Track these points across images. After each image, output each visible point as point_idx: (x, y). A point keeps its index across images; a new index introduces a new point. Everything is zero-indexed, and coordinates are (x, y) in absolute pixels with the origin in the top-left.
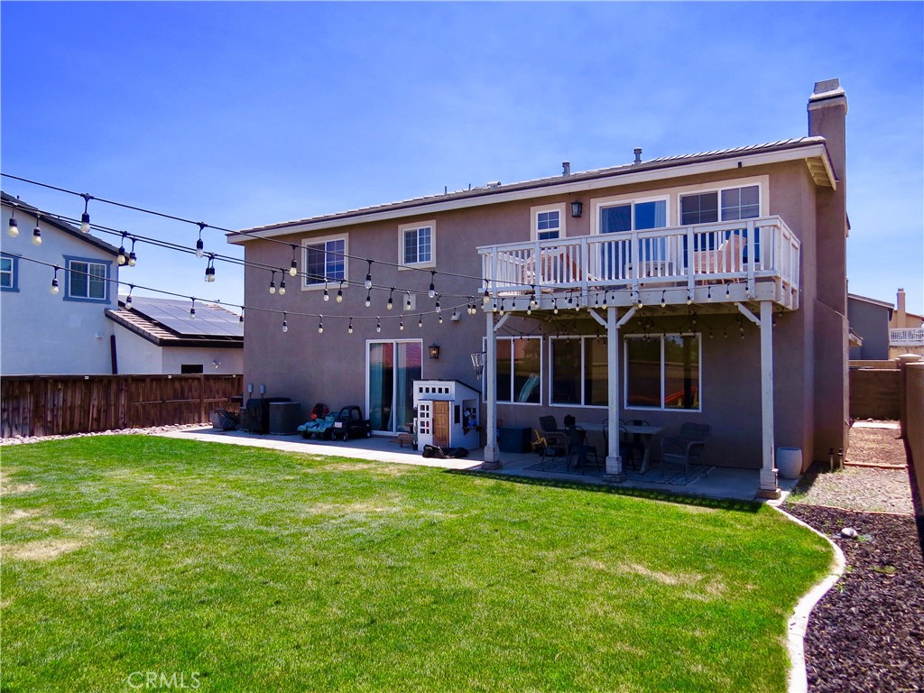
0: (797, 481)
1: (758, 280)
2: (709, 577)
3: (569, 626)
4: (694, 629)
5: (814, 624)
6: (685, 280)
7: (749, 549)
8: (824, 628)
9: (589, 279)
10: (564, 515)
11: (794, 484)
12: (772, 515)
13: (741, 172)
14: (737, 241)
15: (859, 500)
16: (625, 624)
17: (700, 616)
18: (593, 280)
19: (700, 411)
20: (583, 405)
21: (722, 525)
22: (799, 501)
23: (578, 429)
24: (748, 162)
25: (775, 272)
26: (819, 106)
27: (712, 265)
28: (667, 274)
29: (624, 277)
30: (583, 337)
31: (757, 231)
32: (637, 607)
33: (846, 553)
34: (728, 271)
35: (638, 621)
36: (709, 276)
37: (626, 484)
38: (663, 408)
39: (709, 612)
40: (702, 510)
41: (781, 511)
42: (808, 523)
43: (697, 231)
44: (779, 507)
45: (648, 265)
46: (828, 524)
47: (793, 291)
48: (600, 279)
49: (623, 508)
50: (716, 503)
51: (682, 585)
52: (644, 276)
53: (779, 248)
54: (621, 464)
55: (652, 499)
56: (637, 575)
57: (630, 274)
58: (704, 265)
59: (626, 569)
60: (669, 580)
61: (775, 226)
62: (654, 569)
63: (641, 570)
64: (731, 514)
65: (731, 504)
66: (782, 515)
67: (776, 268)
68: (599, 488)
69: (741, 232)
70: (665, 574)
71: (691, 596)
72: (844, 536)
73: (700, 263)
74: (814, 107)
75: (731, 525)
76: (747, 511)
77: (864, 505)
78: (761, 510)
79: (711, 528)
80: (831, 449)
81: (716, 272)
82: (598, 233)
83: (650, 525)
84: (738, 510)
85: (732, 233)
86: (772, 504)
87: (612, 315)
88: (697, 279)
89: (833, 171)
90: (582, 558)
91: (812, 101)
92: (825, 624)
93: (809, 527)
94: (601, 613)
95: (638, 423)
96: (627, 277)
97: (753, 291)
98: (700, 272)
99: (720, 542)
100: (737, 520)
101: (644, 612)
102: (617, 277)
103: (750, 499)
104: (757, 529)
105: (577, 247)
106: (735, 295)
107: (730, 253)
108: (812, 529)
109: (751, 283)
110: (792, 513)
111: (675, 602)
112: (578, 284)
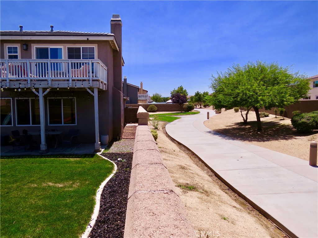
0: (107, 145)
1: (93, 80)
2: (74, 182)
3: (20, 210)
4: (67, 200)
5: (105, 189)
6: (68, 79)
7: (89, 170)
8: (107, 190)
9: (31, 76)
10: (21, 169)
11: (106, 147)
12: (98, 158)
13: (88, 42)
14: (86, 66)
15: (124, 149)
16: (43, 204)
17: (69, 195)
18: (32, 77)
19: (76, 124)
20: (31, 125)
21: (81, 164)
22: (107, 152)
23: (28, 134)
24: (91, 38)
25: (98, 78)
26: (114, 23)
27: (78, 74)
28: (62, 77)
29: (45, 76)
30: (30, 99)
31: (93, 64)
32: (47, 197)
33: (118, 166)
34: (83, 77)
35: (47, 202)
36: (76, 78)
37: (48, 154)
38: (63, 124)
39: (73, 194)
40: (75, 159)
41: (101, 156)
42: (108, 158)
43: (72, 62)
44: (101, 155)
45: (54, 72)
46: (114, 158)
47: (105, 84)
48: (35, 77)
49: (46, 163)
50: (80, 156)
51: (65, 186)
52: (53, 77)
53: (100, 70)
54: (46, 146)
55: (58, 158)
56: (49, 186)
57: (48, 75)
58: (75, 74)
59: (45, 185)
60: (60, 186)
61: (98, 63)
62: (56, 183)
63: (51, 184)
64: (85, 159)
65: (85, 156)
66: (101, 157)
67: (99, 77)
68: (37, 156)
69: (87, 63)
70: (59, 184)
71: (68, 189)
72: (118, 161)
73: (74, 73)
74: (112, 23)
75: (85, 163)
76: (90, 157)
77: (125, 150)
78: (95, 156)
79: (78, 165)
80: (118, 134)
81: (79, 77)
82: (35, 59)
83: (56, 167)
84: (87, 157)
85: (84, 63)
86: (98, 154)
87: (41, 91)
88: (72, 79)
89: (118, 45)
90: (28, 184)
91: (112, 21)
92: (108, 189)
93: (108, 160)
94: (33, 202)
95: (53, 130)
96: (46, 76)
97: (91, 84)
98: (74, 77)
99: (80, 169)
100: (86, 161)
101: (50, 199)
102: (42, 76)
103: (91, 153)
104: (93, 163)
105: (25, 63)
106: (85, 85)
107: (84, 71)
108: (109, 160)
109: (91, 82)
110: (104, 156)
111: (62, 193)
112: (26, 78)
